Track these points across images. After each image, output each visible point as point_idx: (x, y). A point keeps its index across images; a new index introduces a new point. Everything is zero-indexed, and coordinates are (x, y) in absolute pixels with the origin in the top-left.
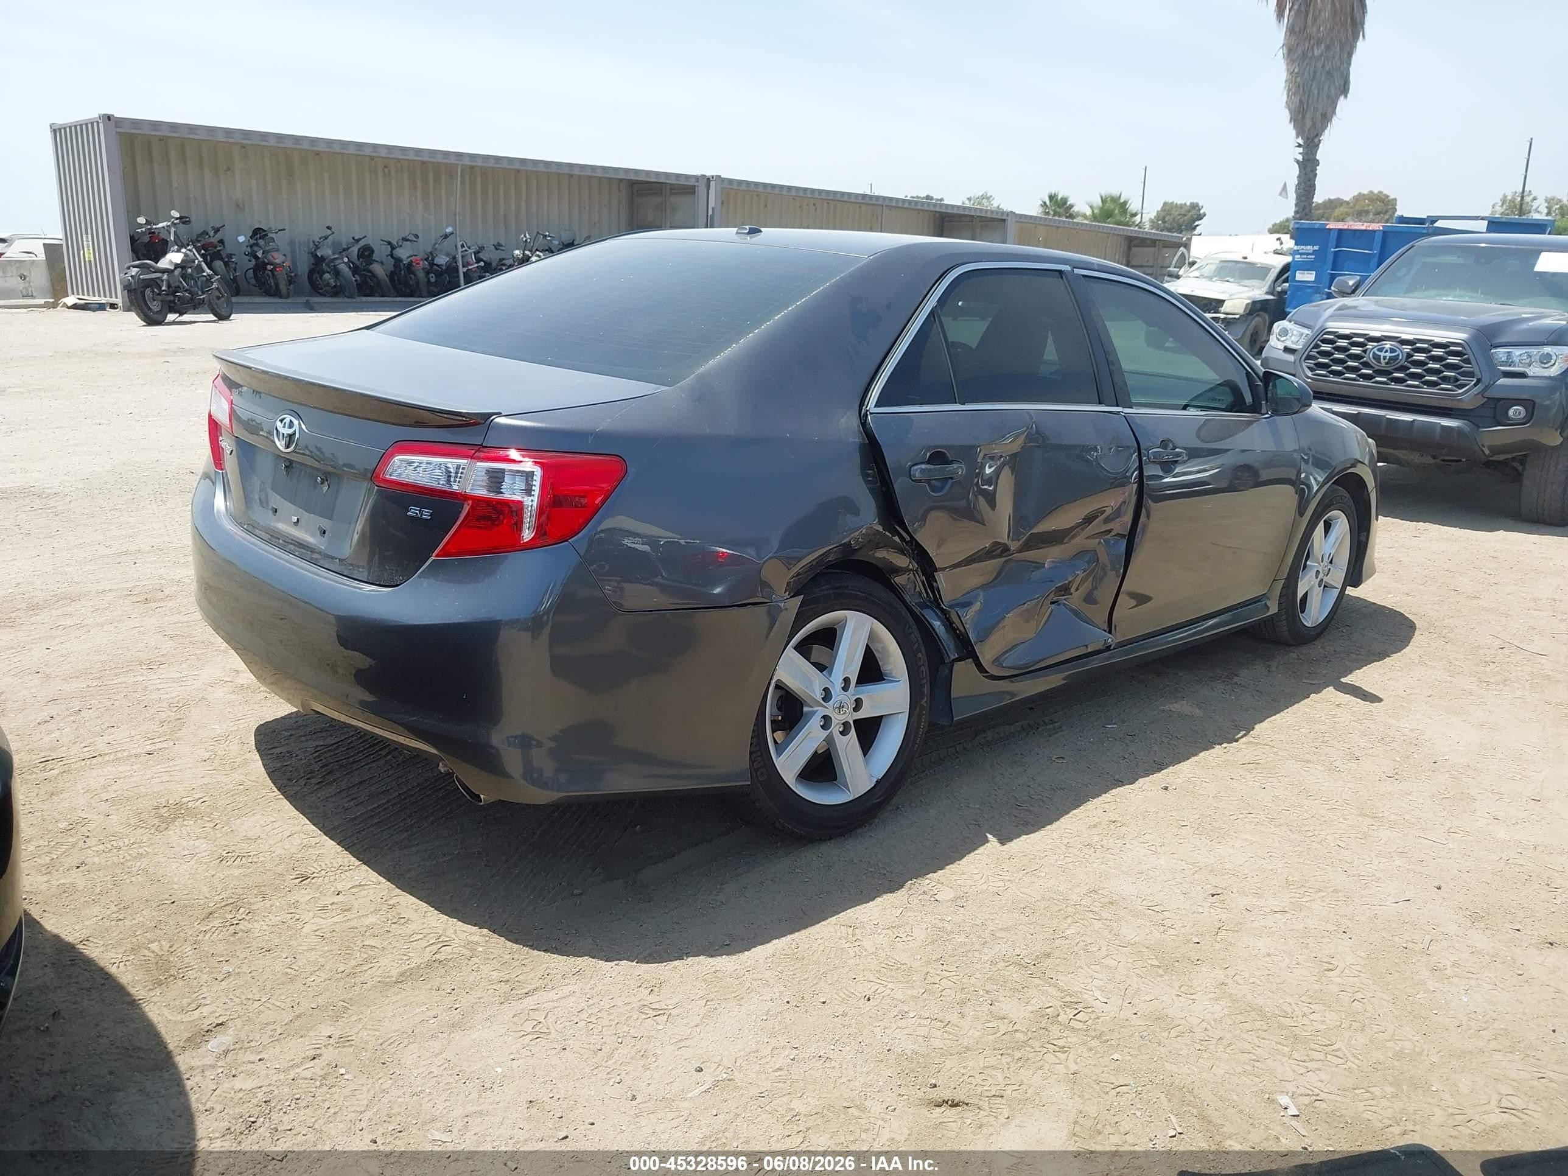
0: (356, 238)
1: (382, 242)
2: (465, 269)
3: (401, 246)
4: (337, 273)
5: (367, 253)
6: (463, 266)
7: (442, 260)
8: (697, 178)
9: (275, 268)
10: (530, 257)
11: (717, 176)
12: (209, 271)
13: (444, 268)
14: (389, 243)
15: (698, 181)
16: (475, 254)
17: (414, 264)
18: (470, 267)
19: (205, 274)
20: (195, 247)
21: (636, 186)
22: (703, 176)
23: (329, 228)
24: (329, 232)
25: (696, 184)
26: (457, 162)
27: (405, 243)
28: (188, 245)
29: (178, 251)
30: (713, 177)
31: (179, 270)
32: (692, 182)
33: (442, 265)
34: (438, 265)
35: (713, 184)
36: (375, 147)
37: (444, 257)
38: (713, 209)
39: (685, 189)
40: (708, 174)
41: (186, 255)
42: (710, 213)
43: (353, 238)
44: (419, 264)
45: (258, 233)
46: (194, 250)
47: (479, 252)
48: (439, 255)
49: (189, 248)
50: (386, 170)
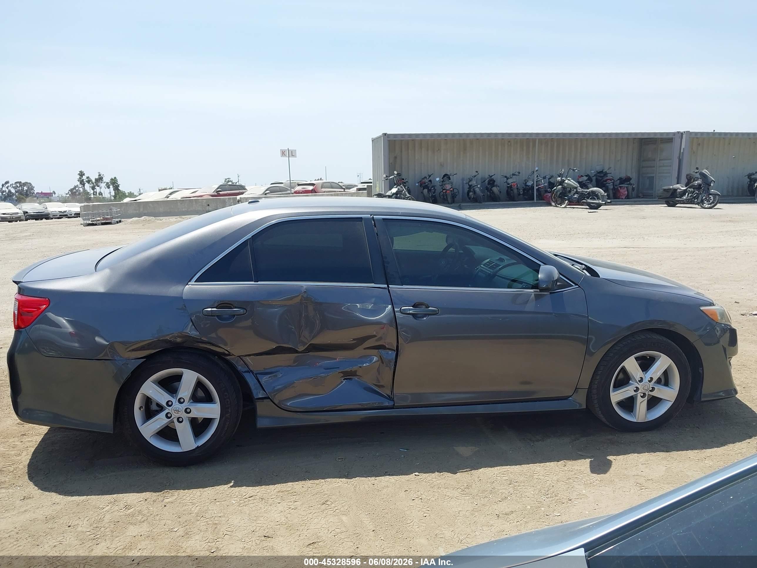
0: (490, 175)
1: (502, 177)
2: (537, 187)
3: (511, 178)
4: (475, 192)
5: (492, 182)
6: (536, 186)
7: (530, 183)
8: (674, 134)
9: (446, 191)
10: (565, 180)
11: (687, 131)
12: (408, 195)
13: (530, 187)
14: (506, 177)
15: (675, 135)
16: (549, 179)
17: (512, 186)
18: (540, 186)
19: (407, 196)
20: (403, 185)
21: (643, 140)
22: (678, 132)
23: (477, 172)
24: (477, 173)
25: (674, 137)
26: (536, 138)
27: (513, 176)
28: (401, 185)
29: (396, 187)
30: (684, 132)
31: (395, 195)
32: (671, 136)
33: (530, 186)
34: (528, 186)
35: (684, 136)
36: (496, 134)
37: (531, 182)
38: (683, 149)
39: (668, 140)
40: (682, 131)
41: (399, 189)
42: (682, 151)
43: (489, 175)
44: (514, 186)
45: (446, 177)
46: (403, 187)
47: (550, 178)
48: (529, 181)
49: (401, 186)
50: (509, 143)
